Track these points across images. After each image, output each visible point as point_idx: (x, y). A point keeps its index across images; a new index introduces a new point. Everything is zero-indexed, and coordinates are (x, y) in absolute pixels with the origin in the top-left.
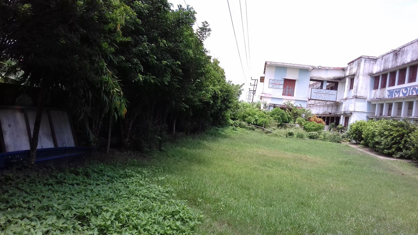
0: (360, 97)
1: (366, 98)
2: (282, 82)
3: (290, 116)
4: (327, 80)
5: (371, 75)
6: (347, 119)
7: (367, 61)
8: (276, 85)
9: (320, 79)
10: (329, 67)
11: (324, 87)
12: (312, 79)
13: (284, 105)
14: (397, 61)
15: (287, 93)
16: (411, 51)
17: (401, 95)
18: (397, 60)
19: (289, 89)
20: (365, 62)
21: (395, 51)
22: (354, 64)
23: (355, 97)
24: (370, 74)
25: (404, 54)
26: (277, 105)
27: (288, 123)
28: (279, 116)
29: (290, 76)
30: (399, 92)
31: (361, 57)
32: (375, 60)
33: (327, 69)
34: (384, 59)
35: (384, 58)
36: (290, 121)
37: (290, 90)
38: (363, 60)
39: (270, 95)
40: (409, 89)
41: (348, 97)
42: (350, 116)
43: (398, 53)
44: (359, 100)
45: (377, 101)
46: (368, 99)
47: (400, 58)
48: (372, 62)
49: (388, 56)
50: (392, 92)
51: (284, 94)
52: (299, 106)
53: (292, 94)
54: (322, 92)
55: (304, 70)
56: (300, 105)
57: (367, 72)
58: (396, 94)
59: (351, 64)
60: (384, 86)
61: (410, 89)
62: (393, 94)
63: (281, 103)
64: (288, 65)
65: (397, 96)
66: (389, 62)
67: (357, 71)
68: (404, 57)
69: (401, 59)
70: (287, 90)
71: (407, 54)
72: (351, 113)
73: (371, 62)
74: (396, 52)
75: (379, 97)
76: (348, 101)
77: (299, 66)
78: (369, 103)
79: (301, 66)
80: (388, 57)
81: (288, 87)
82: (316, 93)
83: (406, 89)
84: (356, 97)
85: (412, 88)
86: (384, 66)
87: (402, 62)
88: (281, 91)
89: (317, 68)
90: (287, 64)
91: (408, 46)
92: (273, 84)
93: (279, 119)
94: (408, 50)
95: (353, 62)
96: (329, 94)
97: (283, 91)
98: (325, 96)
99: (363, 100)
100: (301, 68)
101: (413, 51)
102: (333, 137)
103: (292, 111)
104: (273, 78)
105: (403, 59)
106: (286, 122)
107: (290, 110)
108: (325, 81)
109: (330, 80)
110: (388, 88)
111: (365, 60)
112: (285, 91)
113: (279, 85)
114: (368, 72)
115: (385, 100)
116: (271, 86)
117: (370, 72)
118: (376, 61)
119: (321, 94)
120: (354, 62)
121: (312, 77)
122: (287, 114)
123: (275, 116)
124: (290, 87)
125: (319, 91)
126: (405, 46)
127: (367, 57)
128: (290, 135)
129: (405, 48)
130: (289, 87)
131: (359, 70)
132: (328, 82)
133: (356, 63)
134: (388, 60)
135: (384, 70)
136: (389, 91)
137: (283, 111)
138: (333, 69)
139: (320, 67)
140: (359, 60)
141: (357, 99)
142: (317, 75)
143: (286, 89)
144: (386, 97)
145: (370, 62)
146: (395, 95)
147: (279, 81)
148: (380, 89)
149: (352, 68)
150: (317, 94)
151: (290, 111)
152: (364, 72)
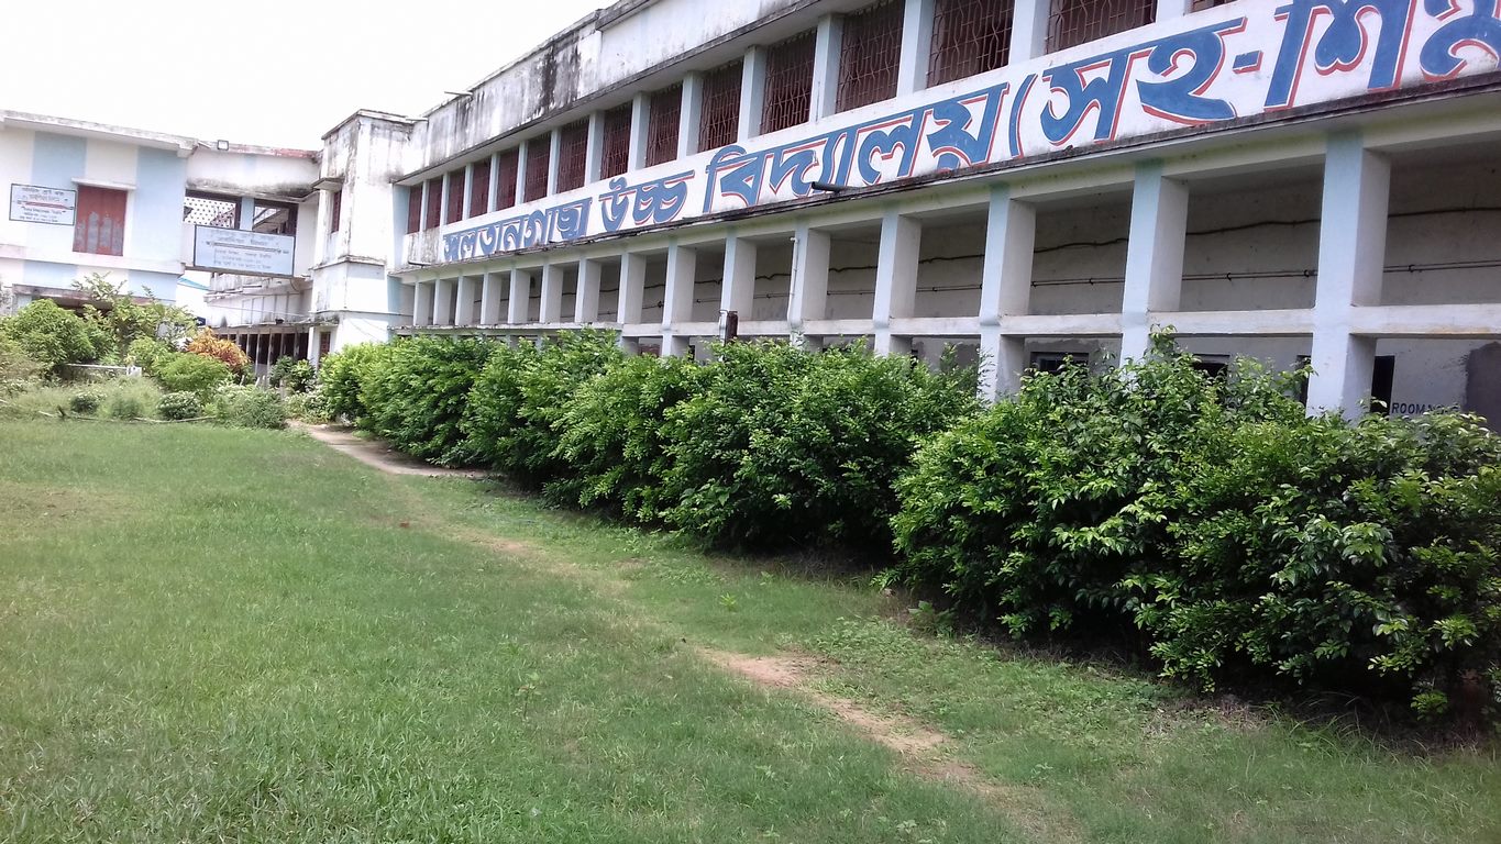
0: (364, 258)
1: (385, 262)
2: (71, 199)
3: (100, 333)
4: (254, 195)
5: (396, 180)
6: (325, 340)
7: (381, 131)
8: (46, 209)
9: (224, 191)
10: (259, 148)
11: (246, 223)
12: (193, 188)
13: (75, 289)
14: (465, 134)
15: (93, 241)
16: (501, 100)
17: (479, 252)
18: (467, 131)
19: (101, 224)
20: (372, 133)
21: (461, 96)
22: (341, 140)
23: (344, 260)
24: (394, 177)
25: (485, 109)
26: (46, 289)
27: (96, 361)
28: (51, 336)
29: (102, 175)
30: (473, 240)
31: (357, 115)
32: (407, 127)
33: (252, 156)
34: (431, 126)
35: (432, 120)
36: (103, 354)
37: (107, 231)
38: (366, 126)
39: (19, 248)
40: (497, 230)
41: (325, 260)
42: (332, 327)
43: (467, 106)
44: (359, 269)
45: (415, 274)
46: (391, 267)
47: (473, 125)
48: (398, 134)
49: (442, 114)
50: (456, 242)
51: (82, 246)
52: (143, 294)
53: (113, 247)
54: (238, 240)
55: (157, 155)
56: (147, 289)
57: (382, 169)
58: (465, 248)
59: (333, 137)
60: (434, 222)
61: (501, 231)
62: (456, 251)
63: (63, 282)
64: (85, 127)
65: (468, 255)
66: (446, 137)
67: (348, 165)
68: (484, 119)
69: (476, 129)
70: (93, 230)
71: (492, 109)
72: (336, 320)
73: (394, 134)
74: (463, 100)
75: (423, 259)
76: (326, 273)
77: (135, 135)
78: (395, 280)
79: (143, 136)
80: (443, 119)
81: (94, 217)
82: (216, 244)
83: (490, 229)
84: (349, 261)
85: (505, 228)
86: (433, 151)
87: (478, 136)
88: (68, 235)
89: (213, 147)
90: (81, 122)
91: (493, 83)
92: (28, 204)
93: (50, 347)
94: (492, 97)
95: (336, 131)
96: (267, 250)
97: (76, 233)
98: (252, 257)
99: (374, 270)
100: (145, 144)
101: (506, 100)
102: (254, 407)
103: (111, 314)
104: (27, 180)
105: (481, 126)
106: (88, 360)
107: (106, 310)
108: (248, 197)
109: (263, 196)
110: (445, 229)
111: (373, 127)
112: (86, 236)
113: (56, 210)
114: (384, 170)
115: (437, 269)
116: (18, 211)
117: (393, 170)
118: (410, 133)
119: (235, 250)
120: (341, 132)
121: (194, 180)
122: (88, 328)
123: (33, 334)
124: (107, 221)
125: (225, 236)
126: (484, 84)
127: (379, 116)
128: (80, 410)
129: (486, 89)
130: (102, 216)
131: (354, 161)
132: (258, 202)
133: (345, 134)
134: (442, 130)
135: (433, 166)
136: (447, 237)
137: (69, 316)
138: (275, 157)
139: (223, 146)
140: (353, 123)
141: (352, 267)
142: (210, 173)
143: (87, 226)
144: (442, 258)
145: (391, 136)
146: (463, 252)
147: (53, 195)
148: (425, 231)
149: (335, 155)
150: (219, 248)
151: (105, 315)
152: (372, 171)
